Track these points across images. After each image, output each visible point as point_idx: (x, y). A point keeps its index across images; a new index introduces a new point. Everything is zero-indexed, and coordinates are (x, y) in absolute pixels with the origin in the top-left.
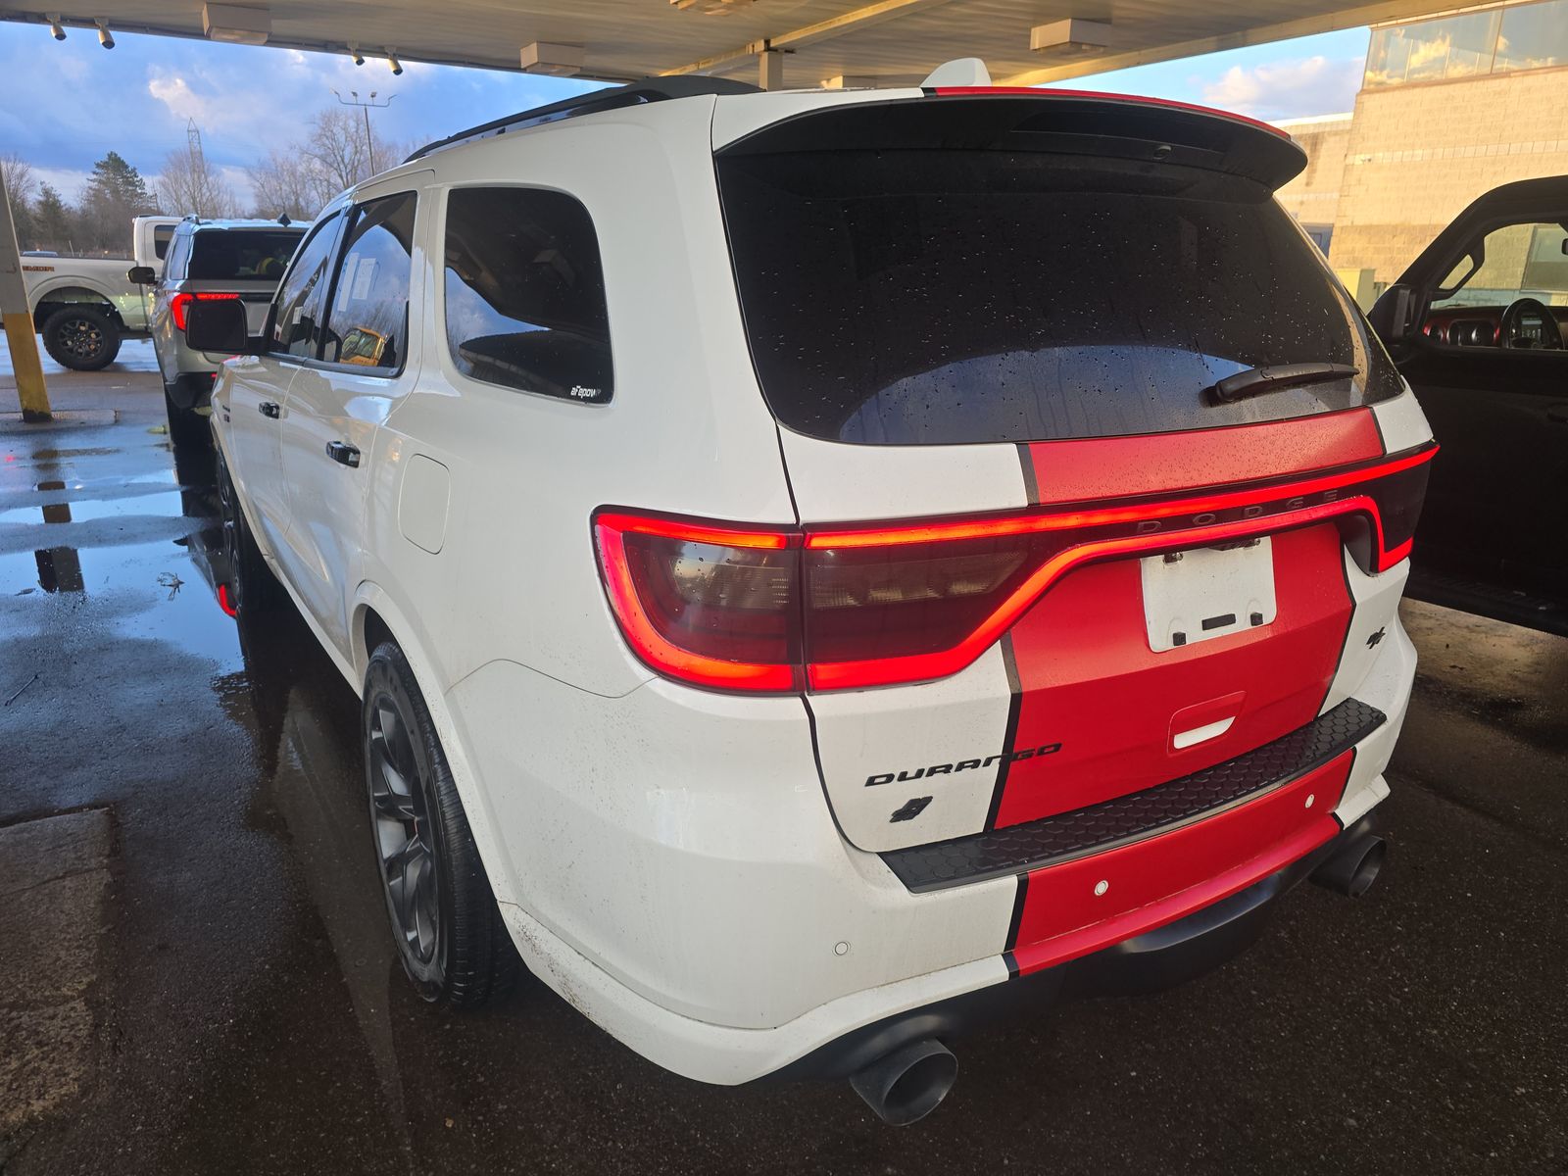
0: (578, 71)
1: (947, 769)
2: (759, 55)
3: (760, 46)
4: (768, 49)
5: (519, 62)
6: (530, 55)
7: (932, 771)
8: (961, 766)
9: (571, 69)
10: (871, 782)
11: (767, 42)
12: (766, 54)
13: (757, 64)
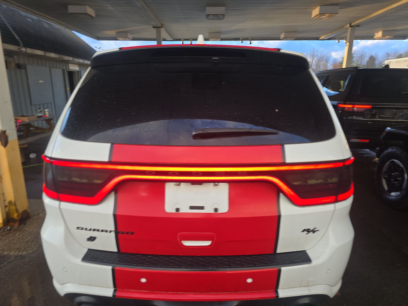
0: (294, 38)
1: (98, 230)
2: (348, 28)
3: (348, 25)
4: (351, 26)
5: (280, 38)
6: (282, 36)
7: (94, 230)
8: (102, 231)
9: (293, 38)
10: (78, 228)
11: (350, 24)
12: (350, 28)
13: (347, 32)
